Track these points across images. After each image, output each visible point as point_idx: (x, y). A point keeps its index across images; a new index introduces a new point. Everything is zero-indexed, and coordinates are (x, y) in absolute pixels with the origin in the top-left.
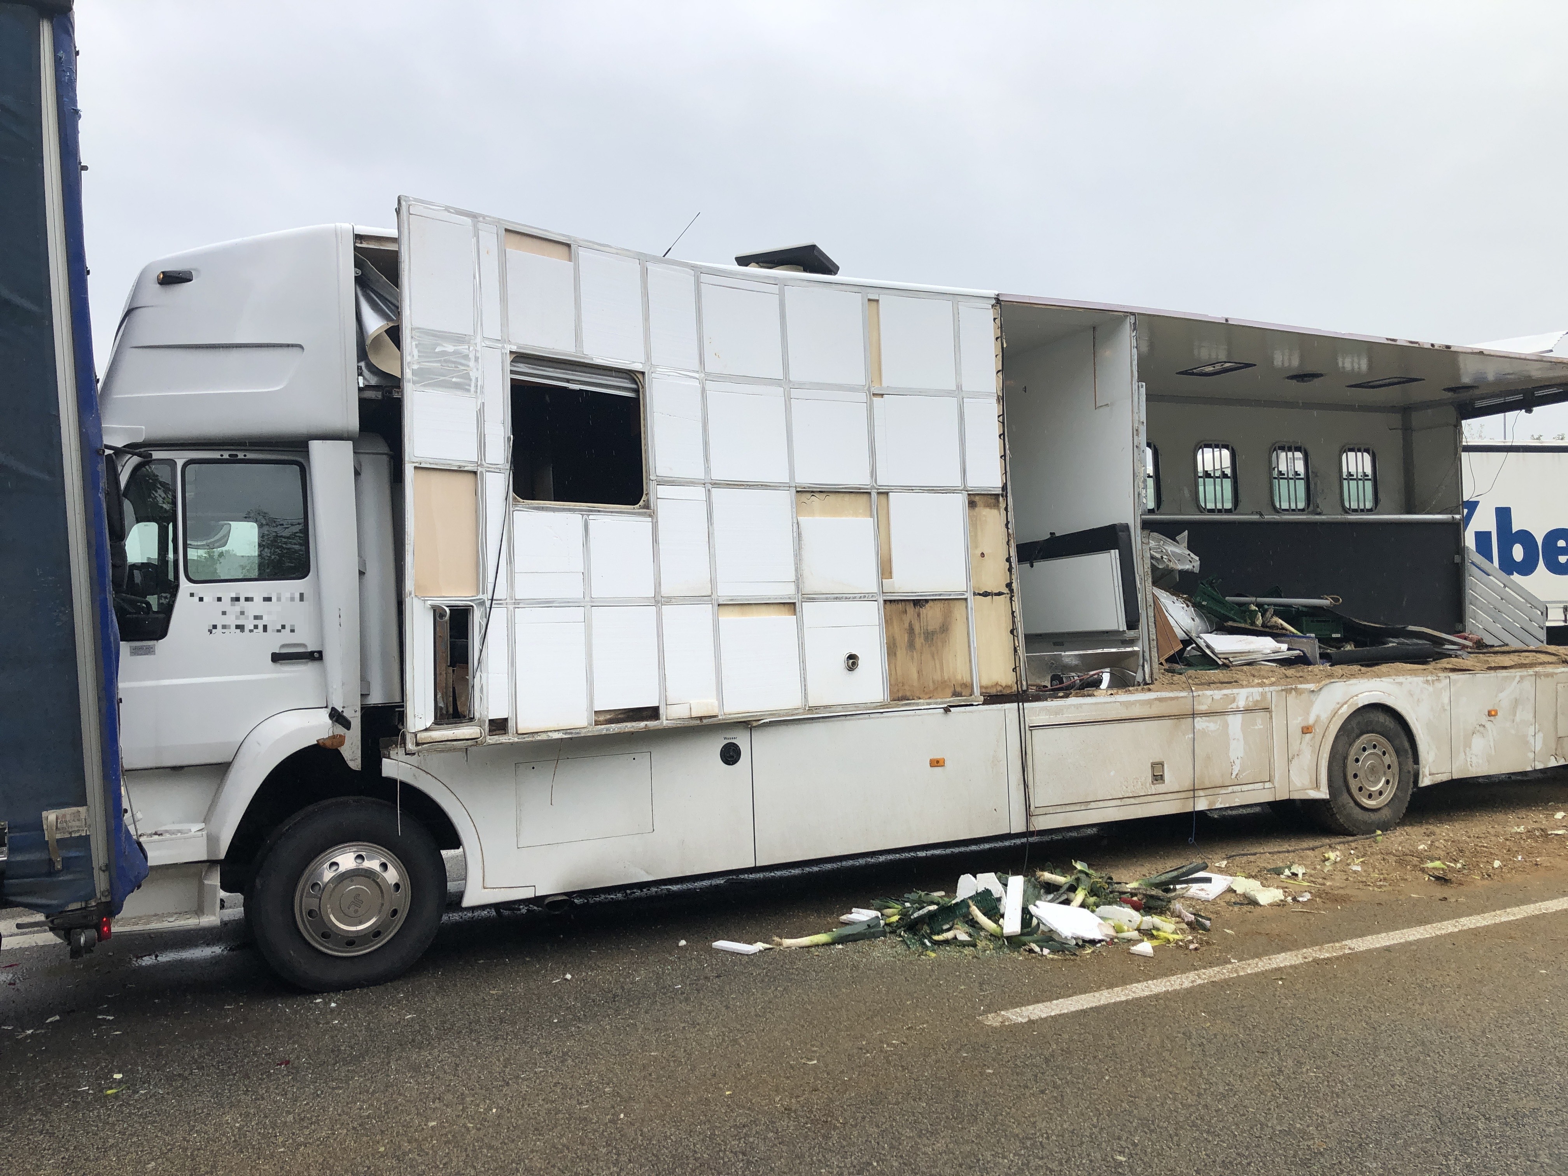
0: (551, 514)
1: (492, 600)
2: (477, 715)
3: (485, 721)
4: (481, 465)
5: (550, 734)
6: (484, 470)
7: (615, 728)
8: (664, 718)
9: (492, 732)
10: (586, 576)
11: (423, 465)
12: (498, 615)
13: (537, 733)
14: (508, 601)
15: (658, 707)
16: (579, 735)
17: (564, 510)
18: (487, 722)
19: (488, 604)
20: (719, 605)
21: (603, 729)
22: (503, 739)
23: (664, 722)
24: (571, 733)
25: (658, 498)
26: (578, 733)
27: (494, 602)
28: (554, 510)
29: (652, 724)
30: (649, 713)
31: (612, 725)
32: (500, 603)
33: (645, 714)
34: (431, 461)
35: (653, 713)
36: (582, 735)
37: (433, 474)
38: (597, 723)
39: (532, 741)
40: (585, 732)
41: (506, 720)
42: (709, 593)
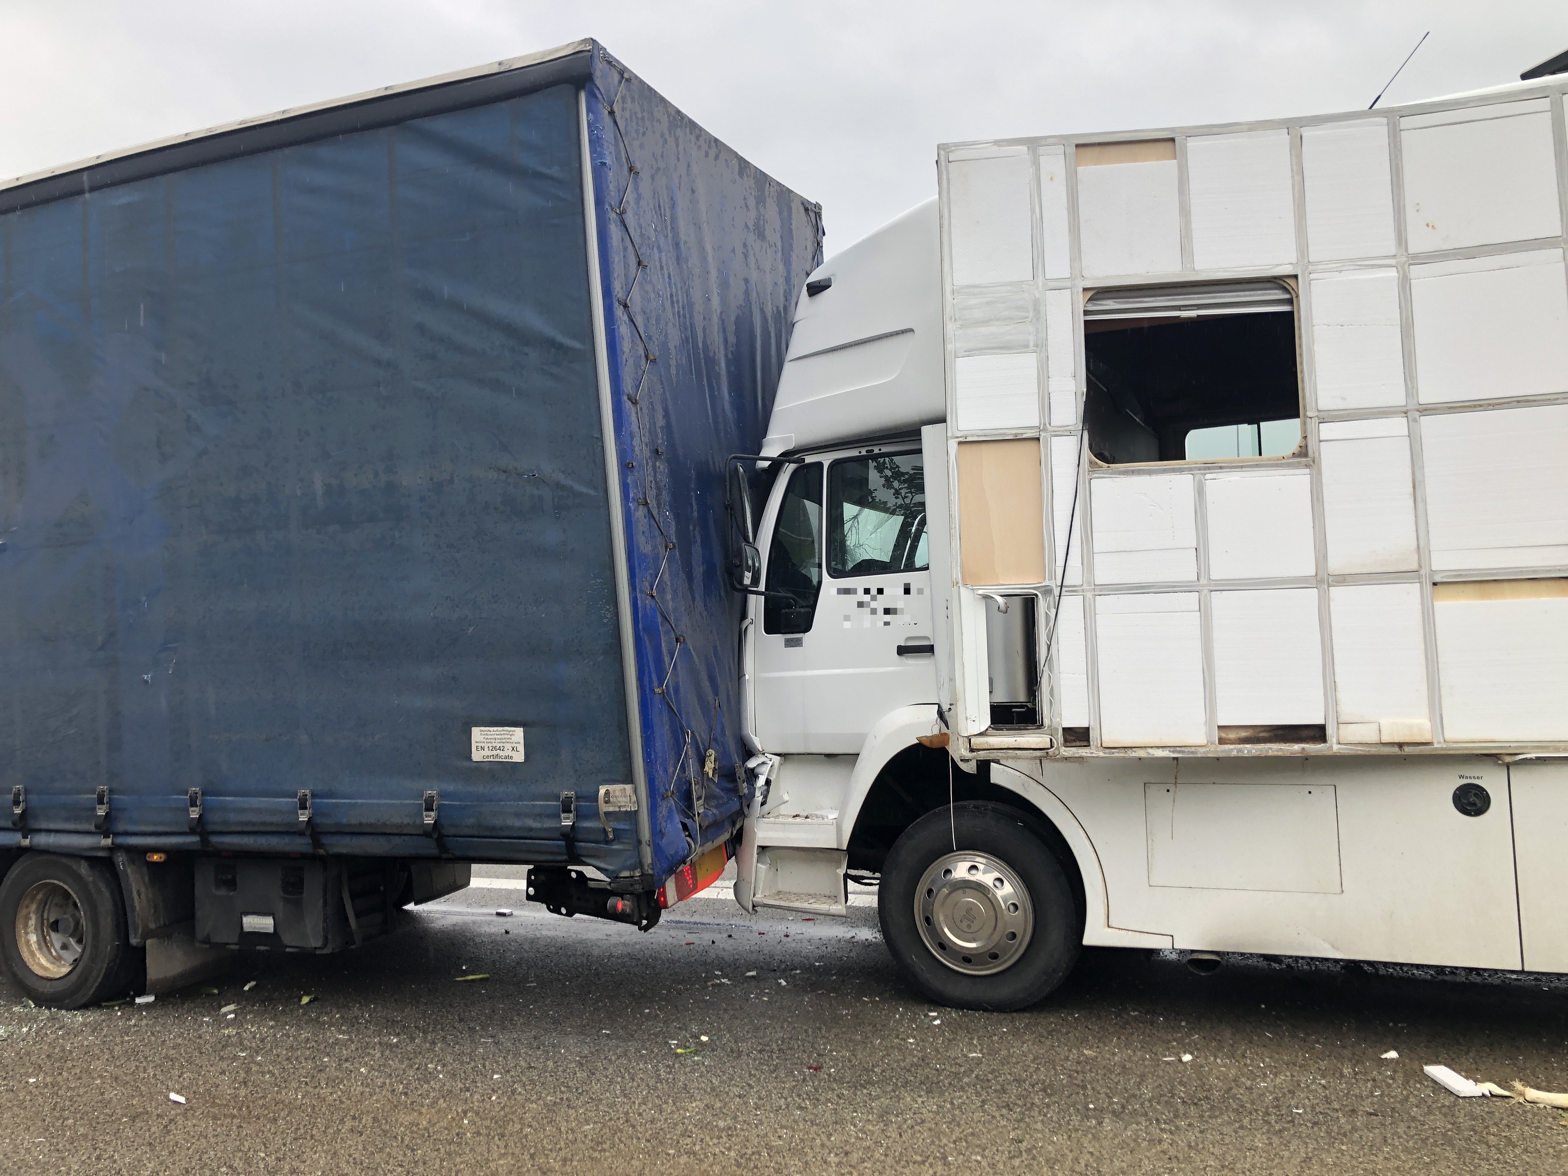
0: (1147, 478)
1: (1062, 586)
2: (1046, 722)
3: (1058, 730)
4: (1045, 430)
5: (1150, 750)
6: (1048, 435)
7: (1250, 750)
8: (1334, 740)
9: (1067, 742)
10: (1201, 552)
11: (969, 439)
12: (1071, 606)
13: (1131, 748)
14: (1085, 587)
15: (1325, 725)
16: (1196, 756)
17: (1165, 471)
18: (1060, 732)
19: (1056, 592)
20: (1435, 584)
21: (1233, 750)
22: (1083, 752)
23: (1333, 746)
24: (1183, 752)
25: (1320, 441)
26: (1192, 752)
27: (1064, 589)
28: (1150, 472)
29: (1313, 748)
30: (1311, 733)
31: (1248, 746)
32: (1074, 590)
33: (1304, 733)
34: (980, 433)
35: (1318, 733)
36: (1200, 755)
37: (984, 446)
38: (1222, 741)
39: (1124, 758)
40: (1204, 753)
41: (1087, 730)
42: (1415, 567)
